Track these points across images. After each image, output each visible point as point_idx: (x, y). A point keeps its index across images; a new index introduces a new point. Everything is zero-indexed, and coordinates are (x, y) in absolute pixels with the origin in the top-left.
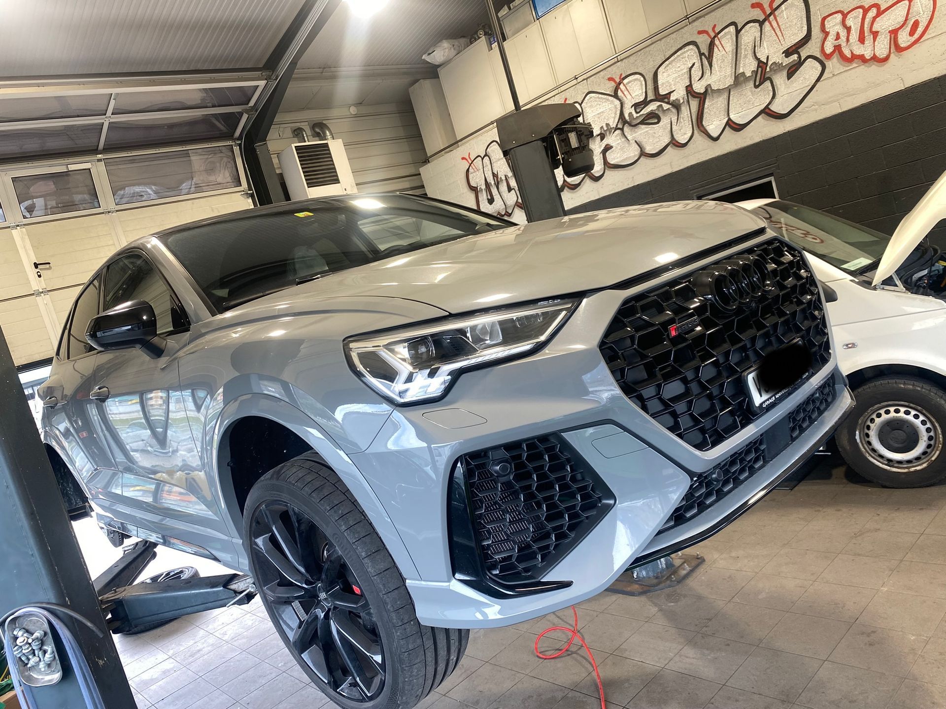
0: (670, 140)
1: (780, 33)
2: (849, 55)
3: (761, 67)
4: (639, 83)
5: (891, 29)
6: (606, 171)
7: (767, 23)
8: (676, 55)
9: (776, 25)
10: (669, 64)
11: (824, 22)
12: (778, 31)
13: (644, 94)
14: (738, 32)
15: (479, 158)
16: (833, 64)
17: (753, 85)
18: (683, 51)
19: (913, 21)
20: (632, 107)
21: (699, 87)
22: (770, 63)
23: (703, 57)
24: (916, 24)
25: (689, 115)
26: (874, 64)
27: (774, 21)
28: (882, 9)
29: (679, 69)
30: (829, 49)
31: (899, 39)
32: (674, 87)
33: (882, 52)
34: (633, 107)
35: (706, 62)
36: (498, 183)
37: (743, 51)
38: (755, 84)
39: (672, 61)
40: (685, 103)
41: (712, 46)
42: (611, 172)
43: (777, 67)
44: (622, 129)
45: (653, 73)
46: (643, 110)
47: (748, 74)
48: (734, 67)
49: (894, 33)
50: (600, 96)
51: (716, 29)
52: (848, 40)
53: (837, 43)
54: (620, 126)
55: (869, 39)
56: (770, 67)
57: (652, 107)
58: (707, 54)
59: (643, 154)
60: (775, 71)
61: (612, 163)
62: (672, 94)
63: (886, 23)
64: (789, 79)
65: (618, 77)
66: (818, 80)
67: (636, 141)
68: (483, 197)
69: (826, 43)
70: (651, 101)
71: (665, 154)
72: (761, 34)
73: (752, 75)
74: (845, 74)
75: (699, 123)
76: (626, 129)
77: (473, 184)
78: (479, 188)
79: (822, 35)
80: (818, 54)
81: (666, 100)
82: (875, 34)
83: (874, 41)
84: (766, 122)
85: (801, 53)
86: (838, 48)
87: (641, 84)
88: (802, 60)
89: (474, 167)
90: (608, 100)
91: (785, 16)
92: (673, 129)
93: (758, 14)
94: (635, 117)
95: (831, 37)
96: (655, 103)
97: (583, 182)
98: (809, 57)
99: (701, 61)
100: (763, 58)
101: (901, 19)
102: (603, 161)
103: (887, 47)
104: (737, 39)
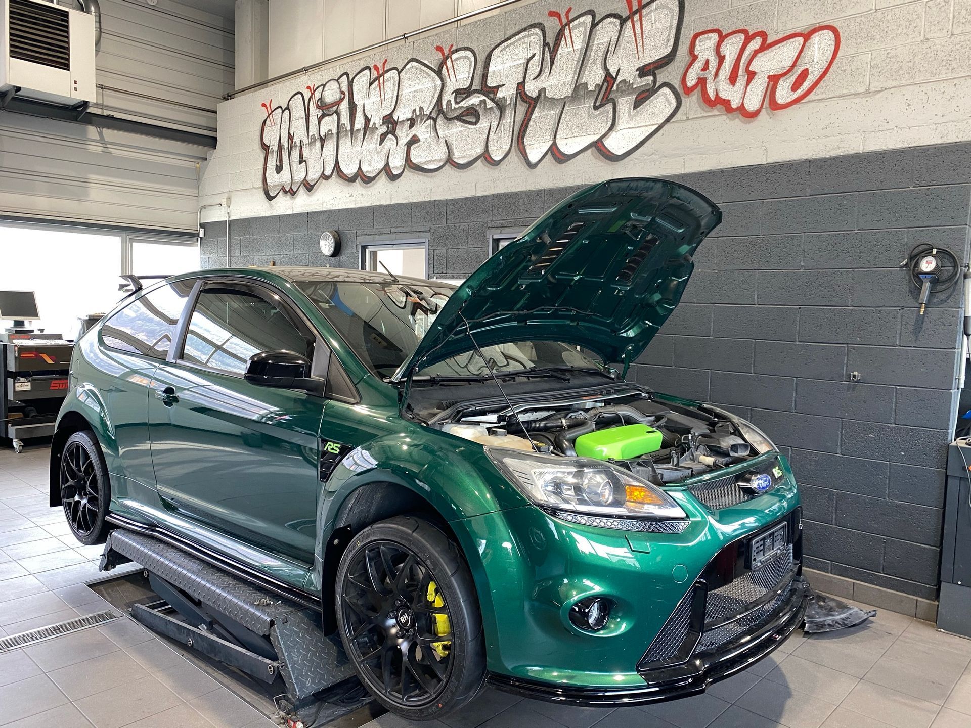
0: (483, 151)
1: (641, 43)
2: (712, 96)
3: (608, 82)
4: (469, 63)
5: (771, 74)
6: (406, 170)
7: (629, 24)
8: (517, 37)
9: (639, 29)
10: (507, 47)
11: (695, 40)
12: (639, 38)
13: (470, 79)
14: (594, 25)
15: (280, 109)
16: (691, 102)
17: (592, 104)
18: (526, 33)
19: (802, 69)
20: (452, 93)
21: (532, 89)
22: (619, 79)
23: (547, 49)
24: (805, 74)
25: (512, 124)
26: (738, 118)
27: (639, 22)
28: (768, 42)
29: (516, 57)
30: (691, 82)
31: (777, 90)
32: (504, 80)
33: (752, 103)
34: (454, 94)
35: (547, 55)
36: (291, 148)
37: (593, 54)
38: (595, 103)
39: (512, 44)
40: (512, 106)
41: (560, 35)
42: (411, 174)
43: (627, 87)
44: (435, 120)
45: (486, 54)
46: (464, 102)
47: (591, 87)
48: (577, 73)
49: (774, 80)
50: (423, 68)
51: (570, 14)
52: (717, 74)
53: (703, 74)
54: (434, 115)
55: (741, 80)
56: (618, 85)
57: (475, 100)
58: (552, 46)
59: (449, 161)
60: (622, 92)
61: (414, 161)
62: (500, 89)
63: (769, 63)
64: (635, 108)
65: (448, 48)
66: (668, 120)
67: (446, 141)
68: (272, 161)
69: (690, 70)
70: (476, 91)
71: (472, 169)
72: (619, 37)
73: (595, 91)
74: (702, 121)
75: (520, 139)
76: (440, 121)
77: (266, 141)
78: (270, 148)
79: (688, 59)
80: (677, 84)
81: (492, 96)
82: (751, 76)
83: (748, 84)
84: (594, 161)
85: (658, 77)
86: (702, 81)
87: (470, 66)
88: (657, 86)
89: (272, 120)
90: (429, 75)
91: (653, 19)
92: (490, 138)
93: (622, 7)
94: (453, 108)
95: (698, 65)
96: (479, 95)
97: (379, 177)
98: (666, 84)
99: (543, 54)
100: (613, 71)
101: (788, 64)
102: (405, 155)
103: (760, 97)
104: (590, 35)
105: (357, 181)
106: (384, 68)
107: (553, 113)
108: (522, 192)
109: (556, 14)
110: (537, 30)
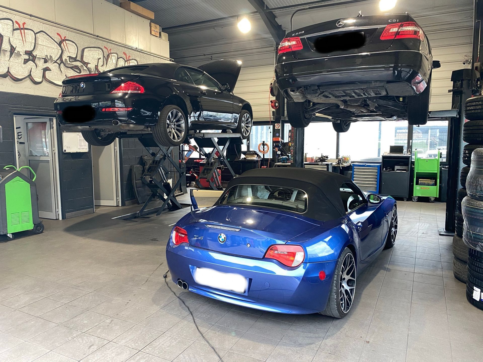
6: (43, 81)
7: (127, 62)
8: (94, 49)
10: (90, 50)
14: (118, 58)
18: (97, 49)
21: (101, 69)
23: (104, 58)
27: (129, 64)
29: (94, 56)
32: (90, 61)
34: (68, 57)
40: (94, 72)
41: (108, 56)
45: (82, 48)
46: (73, 62)
50: (50, 38)
51: (111, 51)
54: (59, 62)
58: (106, 58)
62: (89, 64)
65: (64, 37)
67: (66, 75)
70: (78, 61)
76: (62, 65)
81: (86, 65)
87: (75, 49)
90: (54, 44)
93: (124, 56)
94: (68, 63)
96: (80, 63)
97: (25, 80)
99: (104, 60)
102: (42, 74)
104: (117, 60)
105: (7, 78)
106: (24, 26)
109: (107, 48)
110: (101, 50)
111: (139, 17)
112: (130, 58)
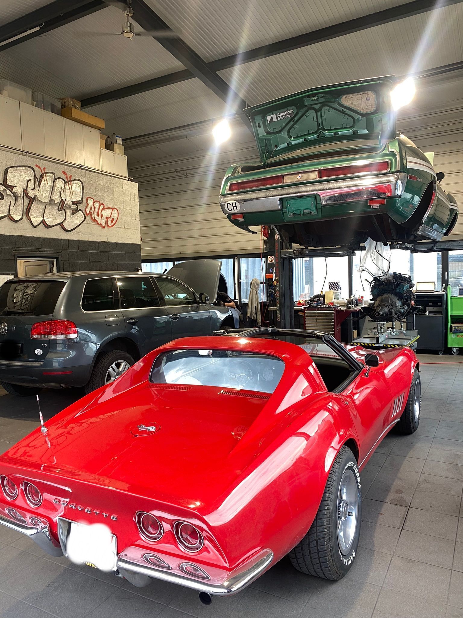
0: (7, 214)
1: (72, 193)
2: (94, 218)
3: (62, 202)
5: (106, 217)
7: (67, 184)
8: (21, 168)
9: (71, 188)
10: (17, 170)
11: (88, 199)
12: (71, 190)
14: (55, 179)
16: (88, 218)
18: (25, 168)
21: (31, 194)
22: (66, 203)
23: (36, 179)
24: (113, 219)
25: (22, 206)
26: (100, 227)
27: (71, 185)
28: (105, 207)
29: (22, 177)
30: (88, 212)
31: (108, 222)
32: (16, 184)
33: (104, 225)
35: (37, 183)
37: (55, 189)
38: (58, 208)
40: (21, 197)
41: (41, 176)
43: (69, 207)
45: (5, 168)
47: (56, 202)
48: (50, 194)
49: (107, 219)
51: (45, 170)
52: (94, 212)
55: (100, 216)
56: (66, 205)
58: (38, 179)
60: (67, 207)
62: (14, 188)
63: (105, 213)
64: (72, 215)
66: (82, 222)
69: (87, 208)
70: (1, 184)
72: (64, 187)
73: (58, 204)
74: (91, 225)
75: (27, 213)
79: (86, 204)
80: (84, 211)
81: (10, 189)
82: (102, 215)
83: (102, 218)
84: (60, 230)
85: (78, 207)
86: (90, 212)
88: (78, 209)
91: (75, 186)
92: (10, 209)
93: (64, 176)
95: (89, 207)
96: (2, 186)
98: (80, 210)
99: (35, 181)
100: (64, 199)
101: (109, 215)
103: (104, 222)
104: (54, 182)
107: (41, 207)
108: (30, 237)
109: (39, 167)
110: (31, 170)
111: (84, 126)
112: (72, 179)
